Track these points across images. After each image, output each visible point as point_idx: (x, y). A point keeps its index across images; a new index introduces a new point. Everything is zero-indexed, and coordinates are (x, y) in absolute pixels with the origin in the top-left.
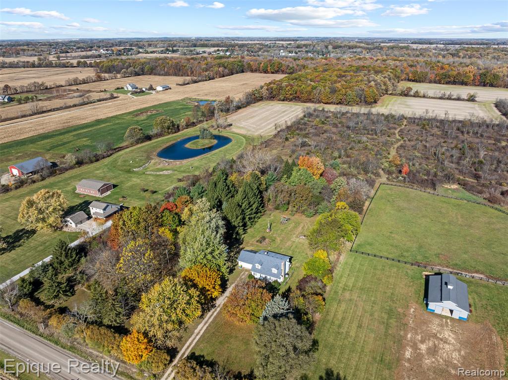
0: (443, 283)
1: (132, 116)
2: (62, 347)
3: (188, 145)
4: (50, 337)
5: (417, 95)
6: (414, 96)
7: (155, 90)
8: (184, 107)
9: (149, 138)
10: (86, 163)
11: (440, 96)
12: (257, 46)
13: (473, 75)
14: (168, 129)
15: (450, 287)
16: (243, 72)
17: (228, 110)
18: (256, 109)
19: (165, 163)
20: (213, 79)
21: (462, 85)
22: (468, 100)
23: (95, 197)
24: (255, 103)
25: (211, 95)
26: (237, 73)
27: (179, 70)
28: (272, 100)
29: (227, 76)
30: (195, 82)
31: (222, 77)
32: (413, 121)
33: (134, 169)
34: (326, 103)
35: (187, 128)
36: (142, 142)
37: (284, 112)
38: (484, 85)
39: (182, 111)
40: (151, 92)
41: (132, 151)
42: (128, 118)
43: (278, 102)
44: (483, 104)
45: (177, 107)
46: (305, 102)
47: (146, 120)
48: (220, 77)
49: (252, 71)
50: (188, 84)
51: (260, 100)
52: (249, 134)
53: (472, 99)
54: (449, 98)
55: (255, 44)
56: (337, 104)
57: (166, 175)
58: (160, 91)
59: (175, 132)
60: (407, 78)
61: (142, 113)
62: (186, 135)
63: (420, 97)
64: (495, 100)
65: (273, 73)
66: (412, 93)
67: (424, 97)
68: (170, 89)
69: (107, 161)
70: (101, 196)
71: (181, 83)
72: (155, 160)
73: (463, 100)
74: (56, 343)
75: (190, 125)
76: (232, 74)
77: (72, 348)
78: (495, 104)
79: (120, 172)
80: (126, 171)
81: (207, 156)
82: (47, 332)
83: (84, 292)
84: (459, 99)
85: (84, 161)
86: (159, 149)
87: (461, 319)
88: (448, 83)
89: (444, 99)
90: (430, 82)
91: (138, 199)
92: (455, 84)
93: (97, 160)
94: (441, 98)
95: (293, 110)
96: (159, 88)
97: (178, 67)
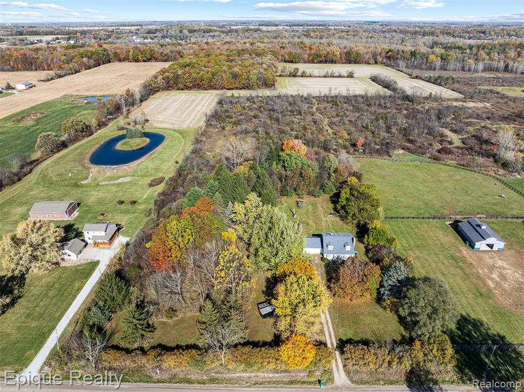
0: (475, 226)
1: (13, 123)
2: (200, 383)
3: (119, 146)
4: (173, 379)
5: (303, 75)
6: (302, 76)
7: (14, 88)
8: (72, 106)
9: (64, 145)
10: (7, 185)
11: (324, 74)
12: (102, 32)
14: (82, 132)
15: (483, 228)
16: (110, 62)
17: (133, 104)
18: (160, 100)
19: (110, 171)
20: (79, 72)
21: (332, 63)
22: (348, 77)
23: (63, 221)
24: (153, 94)
25: (94, 89)
26: (104, 64)
27: (31, 63)
28: (170, 90)
29: (94, 67)
30: (61, 76)
31: (88, 69)
32: (321, 99)
33: (82, 182)
34: (228, 89)
35: (100, 129)
36: (58, 151)
37: (193, 101)
38: (350, 63)
39: (74, 111)
40: (10, 91)
41: (57, 162)
42: (9, 124)
43: (177, 91)
44: (361, 79)
45: (63, 107)
46: (207, 90)
47: (36, 125)
48: (86, 69)
49: (120, 61)
50: (52, 79)
51: (158, 91)
52: (176, 127)
53: (351, 76)
54: (332, 76)
55: (99, 30)
56: (240, 89)
57: (128, 182)
58: (24, 90)
59: (90, 135)
60: (284, 60)
61: (23, 118)
62: (106, 137)
63: (307, 76)
64: (370, 75)
65: (144, 61)
66: (299, 74)
67: (311, 76)
68: (35, 86)
69: (32, 178)
70: (70, 219)
71: (43, 79)
72: (95, 169)
73: (344, 77)
74: (189, 382)
75: (101, 125)
76: (99, 65)
77: (213, 380)
78: (370, 78)
79: (66, 188)
80: (73, 186)
81: (153, 156)
82: (166, 376)
83: (164, 323)
84: (340, 76)
85: (4, 183)
86: (88, 156)
87: (499, 250)
88: (320, 62)
89: (328, 77)
90: (305, 62)
91: (121, 213)
92: (326, 63)
93: (19, 180)
94: (325, 77)
95: (200, 98)
96: (21, 87)
97: (29, 60)
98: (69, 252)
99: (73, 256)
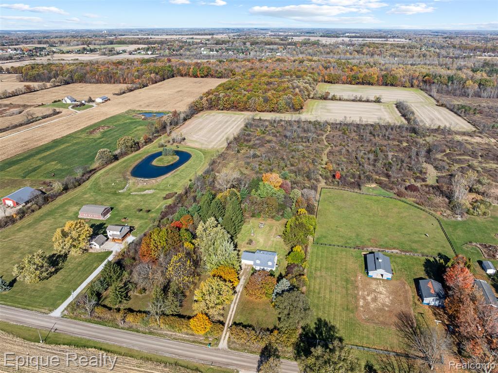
0: (376, 258)
1: (86, 134)
2: (143, 333)
3: (155, 163)
4: (130, 328)
5: (334, 99)
6: (332, 99)
7: (94, 101)
8: (132, 121)
9: (116, 158)
10: (71, 188)
11: (353, 98)
13: (377, 77)
14: (131, 148)
15: (380, 260)
16: (173, 77)
17: (177, 124)
18: (200, 120)
19: (142, 182)
20: (147, 86)
21: (369, 85)
22: (375, 102)
23: (99, 220)
24: (197, 113)
25: (152, 106)
26: (168, 78)
27: (111, 78)
28: (212, 110)
29: (159, 82)
30: (131, 90)
31: (155, 83)
32: (335, 126)
33: (119, 191)
34: (260, 112)
35: (146, 145)
36: (111, 162)
37: (227, 122)
38: (387, 85)
39: (132, 126)
40: (91, 104)
41: (107, 173)
42: (83, 135)
43: (218, 111)
44: (387, 105)
45: (125, 121)
46: (242, 111)
47: (102, 138)
48: (153, 84)
49: (182, 76)
50: (124, 93)
51: (201, 110)
52: (203, 147)
53: (378, 101)
54: (360, 101)
56: (270, 111)
57: (150, 194)
58: (100, 103)
59: (137, 150)
60: (324, 80)
61: (94, 130)
62: (148, 152)
63: (337, 100)
64: (395, 100)
65: (202, 77)
66: (330, 97)
67: (340, 100)
68: (109, 100)
69: (88, 184)
70: (103, 219)
71: (117, 93)
72: (132, 180)
73: (371, 101)
74: (138, 331)
75: (148, 141)
76: (164, 80)
77: (151, 333)
78: (396, 104)
79: (108, 195)
80: (113, 194)
81: (176, 173)
82: (126, 326)
83: (137, 296)
84: (368, 101)
85: (69, 186)
86: (131, 169)
87: (388, 279)
88: (358, 83)
89: (356, 101)
90: (343, 83)
91: (138, 218)
92: (363, 85)
93: (80, 185)
94: (353, 101)
95: (233, 119)
96: (99, 100)
97: (110, 75)
98: (95, 244)
99: (98, 246)
